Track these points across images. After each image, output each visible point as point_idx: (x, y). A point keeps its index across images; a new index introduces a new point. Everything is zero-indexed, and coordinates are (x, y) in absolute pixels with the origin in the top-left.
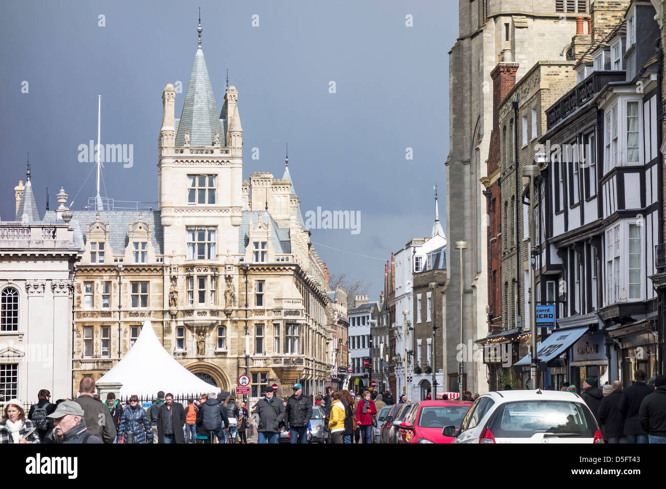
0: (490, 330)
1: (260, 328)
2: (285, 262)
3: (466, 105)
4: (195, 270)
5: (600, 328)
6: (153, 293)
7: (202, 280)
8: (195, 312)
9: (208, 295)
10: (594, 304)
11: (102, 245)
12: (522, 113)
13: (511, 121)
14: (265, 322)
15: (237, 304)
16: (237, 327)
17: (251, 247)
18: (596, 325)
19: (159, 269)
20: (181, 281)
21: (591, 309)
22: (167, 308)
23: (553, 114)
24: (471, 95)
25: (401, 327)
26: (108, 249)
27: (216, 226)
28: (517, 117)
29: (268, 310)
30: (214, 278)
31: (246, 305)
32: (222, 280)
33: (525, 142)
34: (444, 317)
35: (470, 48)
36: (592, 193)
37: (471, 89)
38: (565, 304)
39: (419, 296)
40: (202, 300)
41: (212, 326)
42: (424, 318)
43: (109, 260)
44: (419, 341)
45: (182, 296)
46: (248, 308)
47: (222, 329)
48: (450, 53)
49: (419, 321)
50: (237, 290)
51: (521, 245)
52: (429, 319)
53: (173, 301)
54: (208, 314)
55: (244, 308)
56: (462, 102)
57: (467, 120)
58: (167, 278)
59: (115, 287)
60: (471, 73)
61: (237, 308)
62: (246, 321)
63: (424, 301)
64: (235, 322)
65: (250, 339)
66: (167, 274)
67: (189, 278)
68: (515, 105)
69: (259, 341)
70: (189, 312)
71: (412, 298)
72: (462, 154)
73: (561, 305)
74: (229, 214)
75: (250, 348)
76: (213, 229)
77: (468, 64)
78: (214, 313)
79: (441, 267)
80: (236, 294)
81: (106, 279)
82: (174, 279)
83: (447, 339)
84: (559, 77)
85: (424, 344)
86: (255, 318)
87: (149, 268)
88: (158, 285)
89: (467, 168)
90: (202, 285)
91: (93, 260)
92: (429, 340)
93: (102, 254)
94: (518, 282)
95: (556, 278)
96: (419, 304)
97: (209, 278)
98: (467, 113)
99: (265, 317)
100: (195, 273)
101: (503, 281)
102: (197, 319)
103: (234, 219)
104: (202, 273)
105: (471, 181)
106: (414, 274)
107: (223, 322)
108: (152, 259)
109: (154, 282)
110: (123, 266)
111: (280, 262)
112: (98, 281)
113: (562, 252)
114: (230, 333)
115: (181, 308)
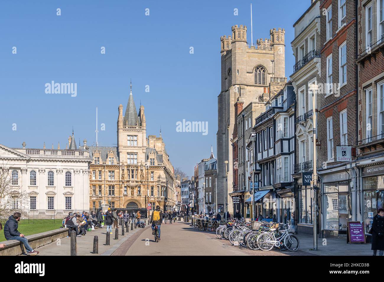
0: (234, 190)
1: (152, 188)
2: (161, 166)
3: (224, 115)
4: (130, 167)
5: (274, 191)
6: (116, 174)
7: (133, 171)
8: (131, 182)
9: (135, 176)
10: (272, 183)
11: (98, 158)
12: (246, 119)
13: (242, 121)
14: (154, 185)
15: (145, 179)
16: (145, 187)
17: (149, 160)
18: (272, 190)
19: (118, 167)
20: (126, 171)
21: (270, 184)
22: (121, 180)
23: (258, 120)
24: (225, 111)
25: (200, 189)
26: (100, 159)
27: (137, 153)
28: (244, 120)
29: (155, 182)
30: (137, 170)
31: (148, 180)
32: (139, 171)
33: (246, 128)
34: (216, 186)
35: (225, 95)
36: (271, 146)
37: (225, 109)
38: (262, 182)
39: (207, 178)
40: (133, 177)
41: (136, 186)
42: (209, 185)
43: (101, 163)
44: (207, 193)
45: (126, 176)
46: (149, 181)
47: (140, 187)
48: (218, 97)
49: (207, 187)
50: (145, 174)
51: (245, 162)
52: (210, 186)
53: (123, 177)
54: (135, 182)
55: (147, 181)
56: (222, 114)
57: (224, 120)
58: (121, 170)
59: (103, 172)
60: (225, 104)
61: (144, 180)
62: (148, 185)
63: (208, 180)
64: (144, 185)
65: (149, 191)
66: (121, 168)
67: (128, 170)
68: (243, 116)
69: (152, 192)
70: (128, 181)
71: (204, 179)
72: (222, 131)
73: (260, 183)
74: (142, 149)
75: (149, 194)
76: (136, 154)
77: (224, 101)
78: (136, 182)
79: (214, 168)
80: (144, 176)
81: (100, 169)
82: (123, 170)
83: (217, 193)
84: (259, 107)
85: (209, 194)
86: (151, 184)
87: (115, 166)
88: (118, 172)
89: (224, 136)
90: (133, 172)
91: (96, 163)
92: (210, 193)
93: (99, 161)
94: (244, 175)
95: (258, 174)
96: (207, 181)
97: (135, 170)
98: (224, 117)
99: (154, 184)
100: (130, 168)
101: (239, 174)
102: (131, 184)
103: (143, 150)
104: (133, 168)
105: (225, 140)
106: (205, 171)
107: (140, 185)
108: (115, 163)
109: (116, 171)
110: (106, 165)
111: (159, 165)
112: (97, 170)
113: (261, 165)
114: (142, 189)
115: (126, 180)
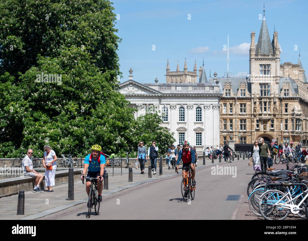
1: (286, 122)
2: (296, 97)
4: (263, 99)
6: (248, 108)
7: (265, 103)
8: (263, 115)
9: (267, 109)
11: (229, 90)
14: (288, 119)
15: (278, 112)
16: (278, 120)
17: (283, 92)
19: (250, 99)
20: (258, 103)
22: (252, 113)
26: (231, 92)
29: (289, 114)
30: (270, 102)
32: (272, 103)
40: (265, 110)
41: (269, 120)
43: (232, 96)
45: (258, 108)
46: (283, 113)
47: (273, 121)
50: (278, 107)
53: (255, 111)
55: (280, 113)
58: (253, 102)
59: (234, 105)
61: (278, 113)
62: (281, 118)
64: (277, 118)
65: (283, 125)
66: (252, 100)
67: (261, 103)
69: (286, 126)
70: (260, 115)
75: (283, 128)
78: (269, 115)
80: (278, 108)
81: (231, 102)
82: (255, 103)
86: (285, 117)
87: (246, 99)
88: (249, 105)
90: (265, 105)
91: (226, 95)
93: (229, 93)
97: (268, 102)
99: (288, 117)
100: (263, 100)
102: (263, 117)
103: (277, 81)
104: (265, 100)
107: (273, 118)
108: (247, 95)
109: (248, 103)
110: (237, 98)
111: (294, 97)
112: (228, 103)
114: (275, 123)
115: (258, 113)
